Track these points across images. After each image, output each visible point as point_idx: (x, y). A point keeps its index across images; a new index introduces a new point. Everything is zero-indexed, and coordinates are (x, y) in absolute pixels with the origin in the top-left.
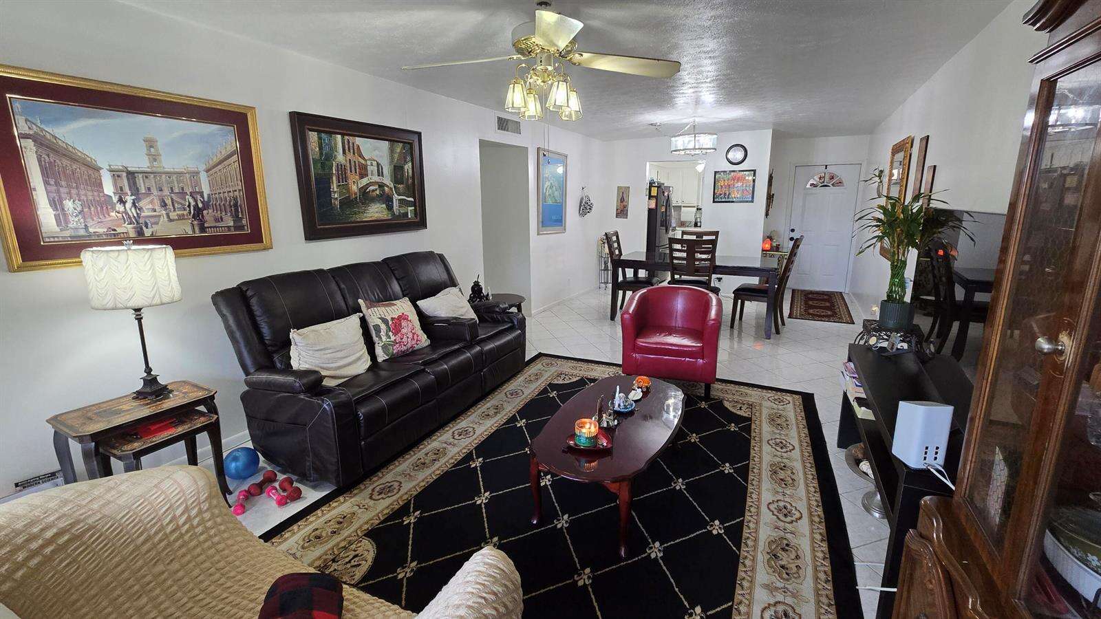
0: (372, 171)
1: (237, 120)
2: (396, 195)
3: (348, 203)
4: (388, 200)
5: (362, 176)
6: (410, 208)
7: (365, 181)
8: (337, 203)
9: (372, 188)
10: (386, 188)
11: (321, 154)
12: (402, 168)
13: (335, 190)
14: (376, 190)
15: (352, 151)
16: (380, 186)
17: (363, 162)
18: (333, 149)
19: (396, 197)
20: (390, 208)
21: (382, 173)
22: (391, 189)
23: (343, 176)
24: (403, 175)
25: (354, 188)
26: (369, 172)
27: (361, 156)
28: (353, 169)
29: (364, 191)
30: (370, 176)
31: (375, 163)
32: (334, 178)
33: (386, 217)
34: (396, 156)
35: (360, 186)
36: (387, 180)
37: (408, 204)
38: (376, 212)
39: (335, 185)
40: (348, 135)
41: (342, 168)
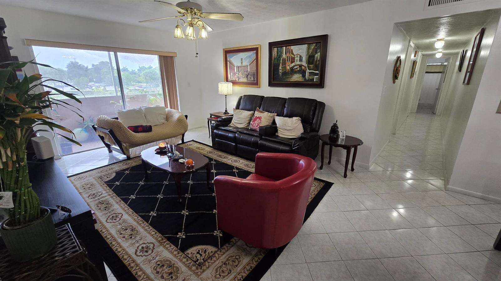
0: (297, 60)
1: (256, 50)
2: (308, 70)
3: (285, 73)
4: (303, 73)
5: (292, 62)
6: (315, 77)
7: (293, 64)
8: (281, 74)
9: (296, 67)
10: (303, 67)
11: (277, 56)
12: (314, 56)
13: (281, 69)
14: (298, 68)
15: (289, 52)
16: (300, 66)
17: (293, 56)
18: (282, 53)
19: (308, 71)
20: (304, 76)
21: (302, 60)
22: (306, 67)
23: (284, 63)
24: (313, 60)
25: (288, 68)
26: (295, 60)
27: (293, 54)
28: (289, 59)
29: (292, 69)
30: (295, 62)
31: (299, 56)
32: (281, 64)
33: (301, 80)
34: (311, 51)
35: (291, 66)
36: (304, 63)
37: (316, 74)
38: (297, 78)
39: (281, 67)
40: (288, 46)
41: (284, 60)
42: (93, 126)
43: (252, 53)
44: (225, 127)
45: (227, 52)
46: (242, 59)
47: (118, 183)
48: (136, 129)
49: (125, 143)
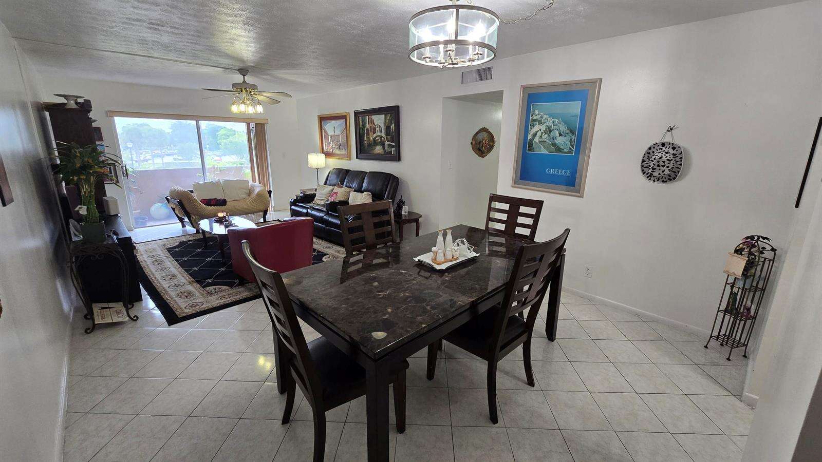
0: (378, 131)
1: (343, 117)
3: (369, 145)
4: (383, 144)
5: (374, 133)
6: (393, 149)
7: (375, 135)
8: (366, 145)
9: (377, 138)
10: (383, 138)
11: (362, 125)
12: (390, 127)
13: (366, 139)
14: (379, 139)
15: (371, 122)
16: (380, 137)
17: (374, 126)
18: (365, 122)
19: (387, 143)
20: (384, 148)
21: (381, 131)
22: (385, 139)
23: (368, 134)
24: (390, 131)
25: (371, 139)
26: (376, 131)
27: (374, 124)
28: (371, 130)
29: (374, 140)
30: (377, 133)
31: (379, 127)
32: (366, 135)
33: (382, 153)
34: (387, 121)
35: (373, 137)
36: (383, 135)
37: (393, 147)
38: (378, 150)
39: (366, 137)
40: (370, 115)
41: (368, 130)
42: (166, 198)
43: (341, 121)
44: (308, 203)
45: (323, 119)
46: (334, 127)
47: (177, 250)
48: (208, 202)
49: (194, 215)
